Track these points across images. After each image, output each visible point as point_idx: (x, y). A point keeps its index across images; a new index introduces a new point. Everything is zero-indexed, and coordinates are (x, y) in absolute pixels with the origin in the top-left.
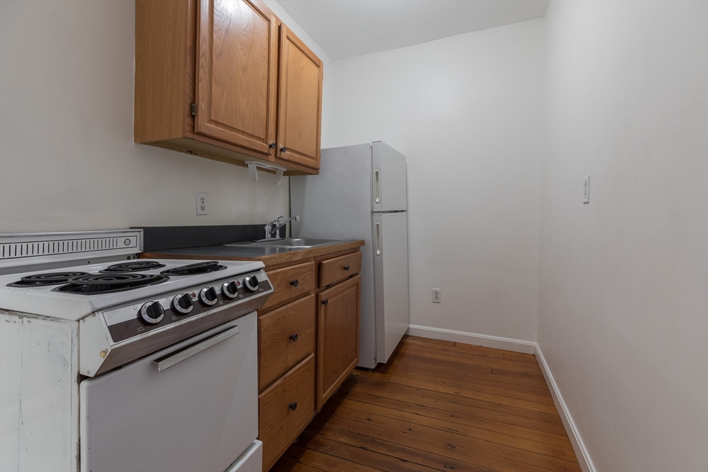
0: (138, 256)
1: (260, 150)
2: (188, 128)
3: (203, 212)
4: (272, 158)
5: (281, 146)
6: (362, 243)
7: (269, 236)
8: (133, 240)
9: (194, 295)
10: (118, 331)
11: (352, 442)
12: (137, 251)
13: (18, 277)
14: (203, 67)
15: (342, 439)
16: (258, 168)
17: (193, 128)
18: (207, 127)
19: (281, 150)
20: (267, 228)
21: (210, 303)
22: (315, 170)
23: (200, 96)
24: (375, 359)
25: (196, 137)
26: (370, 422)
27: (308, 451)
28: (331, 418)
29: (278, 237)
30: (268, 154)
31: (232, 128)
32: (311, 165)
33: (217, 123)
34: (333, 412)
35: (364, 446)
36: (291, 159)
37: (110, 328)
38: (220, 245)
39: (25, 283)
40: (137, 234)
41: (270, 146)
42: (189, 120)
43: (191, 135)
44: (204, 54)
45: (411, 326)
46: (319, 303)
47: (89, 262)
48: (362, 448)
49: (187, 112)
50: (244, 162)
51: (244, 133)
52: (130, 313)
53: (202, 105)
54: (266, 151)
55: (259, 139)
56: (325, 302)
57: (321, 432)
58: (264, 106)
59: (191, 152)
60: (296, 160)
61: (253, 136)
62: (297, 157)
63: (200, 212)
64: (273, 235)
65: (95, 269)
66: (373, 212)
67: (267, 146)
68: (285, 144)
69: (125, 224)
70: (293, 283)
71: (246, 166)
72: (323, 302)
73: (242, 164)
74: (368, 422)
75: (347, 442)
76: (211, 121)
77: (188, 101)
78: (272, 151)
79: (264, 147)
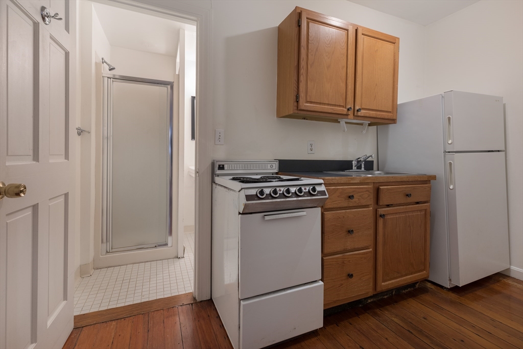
0: (277, 173)
1: (341, 113)
2: (296, 108)
3: (312, 152)
4: (351, 116)
5: (357, 108)
6: (434, 177)
7: (355, 168)
8: (274, 165)
9: (280, 190)
10: (249, 198)
11: (401, 324)
12: (276, 171)
13: (231, 177)
14: (302, 74)
15: (395, 320)
16: (346, 123)
17: (298, 108)
18: (305, 106)
19: (358, 111)
20: (354, 162)
21: (287, 195)
22: (393, 121)
23: (301, 91)
24: (450, 280)
25: (299, 112)
26: (425, 320)
27: (367, 314)
28: (392, 305)
29: (363, 169)
30: (347, 115)
31: (320, 103)
32: (386, 117)
33: (311, 102)
34: (396, 302)
35: (411, 331)
36: (368, 115)
37: (246, 195)
38: (322, 172)
39: (234, 179)
40: (276, 163)
41: (348, 110)
42: (296, 104)
43: (296, 112)
44: (303, 67)
45: (513, 267)
46: (377, 216)
47: (257, 174)
48: (409, 331)
49: (295, 100)
50: (337, 120)
51: (328, 104)
52: (253, 192)
53: (302, 95)
54: (345, 113)
55: (340, 106)
56: (382, 216)
57: (381, 309)
58: (343, 85)
59: (304, 119)
60: (371, 116)
61: (335, 105)
62: (372, 113)
63: (310, 152)
64: (359, 167)
65: (258, 177)
66: (445, 152)
67: (346, 110)
68: (361, 106)
69: (272, 158)
70: (351, 197)
71: (339, 122)
72: (381, 216)
73: (337, 121)
74: (423, 319)
75: (398, 322)
76: (307, 102)
77: (295, 94)
78: (351, 113)
79: (344, 111)
